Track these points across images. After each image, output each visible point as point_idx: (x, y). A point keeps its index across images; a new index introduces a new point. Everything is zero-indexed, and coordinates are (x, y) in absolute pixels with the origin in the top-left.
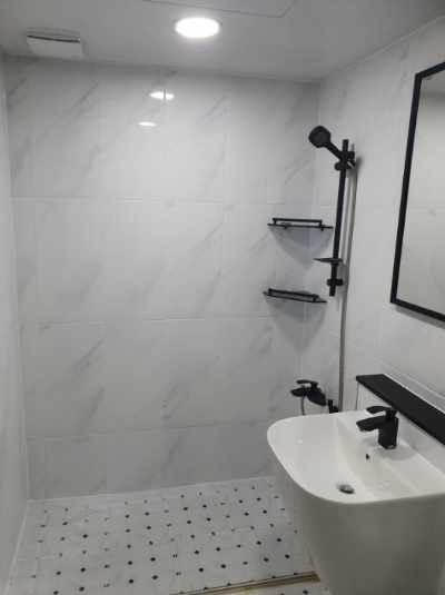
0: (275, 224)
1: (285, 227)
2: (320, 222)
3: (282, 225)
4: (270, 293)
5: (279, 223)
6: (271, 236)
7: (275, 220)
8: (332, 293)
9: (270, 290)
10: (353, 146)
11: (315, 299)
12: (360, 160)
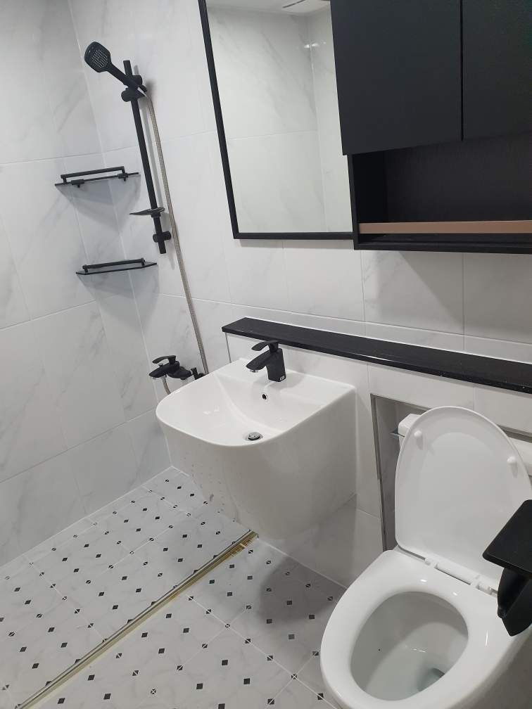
0: (65, 183)
1: (78, 184)
2: (122, 169)
3: (73, 183)
4: (87, 270)
5: (69, 180)
6: (64, 200)
7: (64, 177)
8: (163, 250)
9: (86, 268)
10: (136, 67)
11: (142, 263)
12: (150, 85)
